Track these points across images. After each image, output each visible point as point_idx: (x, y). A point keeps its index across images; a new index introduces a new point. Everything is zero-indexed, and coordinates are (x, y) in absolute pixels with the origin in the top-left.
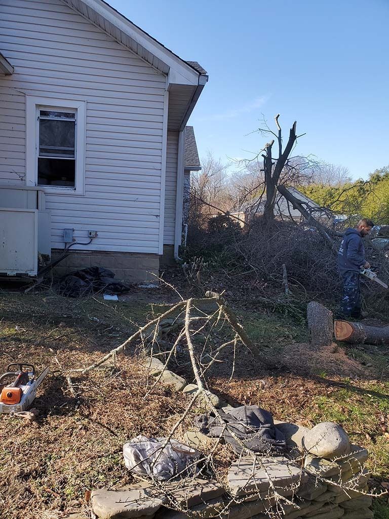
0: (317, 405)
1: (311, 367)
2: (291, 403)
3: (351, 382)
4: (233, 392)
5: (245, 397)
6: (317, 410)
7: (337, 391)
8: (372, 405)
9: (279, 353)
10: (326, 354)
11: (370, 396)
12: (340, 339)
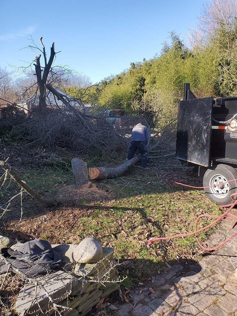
0: (82, 224)
1: (77, 199)
2: (65, 227)
3: (101, 204)
4: (23, 229)
5: (33, 231)
6: (82, 228)
7: (93, 212)
8: (114, 215)
9: (55, 195)
10: (85, 189)
11: (112, 210)
12: (93, 178)
